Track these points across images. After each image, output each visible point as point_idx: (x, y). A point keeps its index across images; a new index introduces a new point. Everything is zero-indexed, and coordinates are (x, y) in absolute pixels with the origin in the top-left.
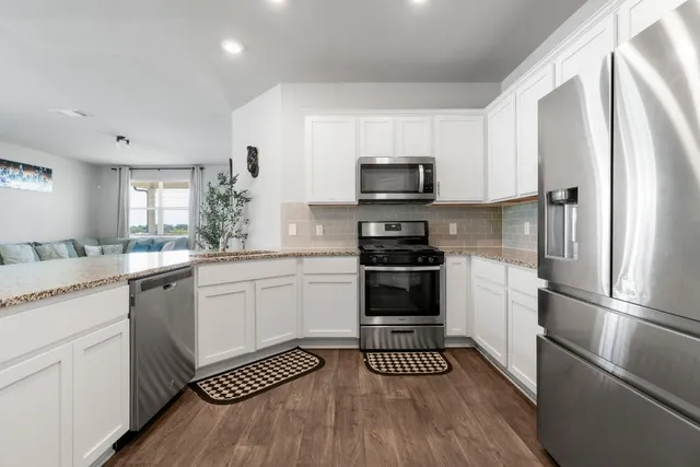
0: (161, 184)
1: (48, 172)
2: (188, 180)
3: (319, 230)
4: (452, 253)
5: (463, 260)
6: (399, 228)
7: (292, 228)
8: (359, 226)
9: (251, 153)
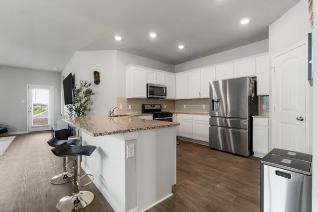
3: (130, 107)
4: (174, 113)
6: (154, 106)
7: (121, 106)
8: (143, 106)
9: (96, 74)
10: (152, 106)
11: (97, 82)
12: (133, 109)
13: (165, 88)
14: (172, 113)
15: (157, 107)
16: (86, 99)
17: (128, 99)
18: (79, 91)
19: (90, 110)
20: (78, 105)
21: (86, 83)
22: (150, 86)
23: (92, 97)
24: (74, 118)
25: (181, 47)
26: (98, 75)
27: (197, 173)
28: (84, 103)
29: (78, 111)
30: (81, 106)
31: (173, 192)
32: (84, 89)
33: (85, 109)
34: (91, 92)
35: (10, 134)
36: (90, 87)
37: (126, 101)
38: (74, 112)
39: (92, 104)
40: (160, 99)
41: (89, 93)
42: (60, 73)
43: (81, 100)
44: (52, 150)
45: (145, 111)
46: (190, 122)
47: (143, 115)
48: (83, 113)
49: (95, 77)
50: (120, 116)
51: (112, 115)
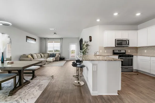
0: (54, 42)
1: (35, 40)
2: (60, 41)
3: (106, 51)
4: (134, 55)
5: (136, 56)
6: (121, 51)
7: (101, 51)
8: (113, 51)
9: (90, 37)
10: (119, 51)
11: (91, 41)
12: (107, 53)
13: (128, 41)
14: (133, 55)
15: (123, 51)
16: (86, 48)
17: (105, 48)
18: (84, 45)
19: (88, 52)
20: (83, 50)
21: (86, 42)
22: (117, 40)
23: (89, 47)
24: (82, 55)
25: (138, 14)
26: (91, 38)
27: (142, 91)
28: (86, 49)
29: (83, 53)
30: (84, 51)
31: (118, 93)
32: (86, 44)
33: (86, 52)
34: (88, 45)
35: (65, 60)
36: (88, 43)
37: (104, 48)
38: (82, 53)
39: (89, 50)
40: (125, 47)
41: (87, 45)
42: (79, 38)
43: (84, 49)
44: (72, 65)
45: (114, 54)
46: (148, 62)
47: (113, 56)
48: (85, 54)
49: (90, 39)
50: (100, 55)
51: (95, 55)
